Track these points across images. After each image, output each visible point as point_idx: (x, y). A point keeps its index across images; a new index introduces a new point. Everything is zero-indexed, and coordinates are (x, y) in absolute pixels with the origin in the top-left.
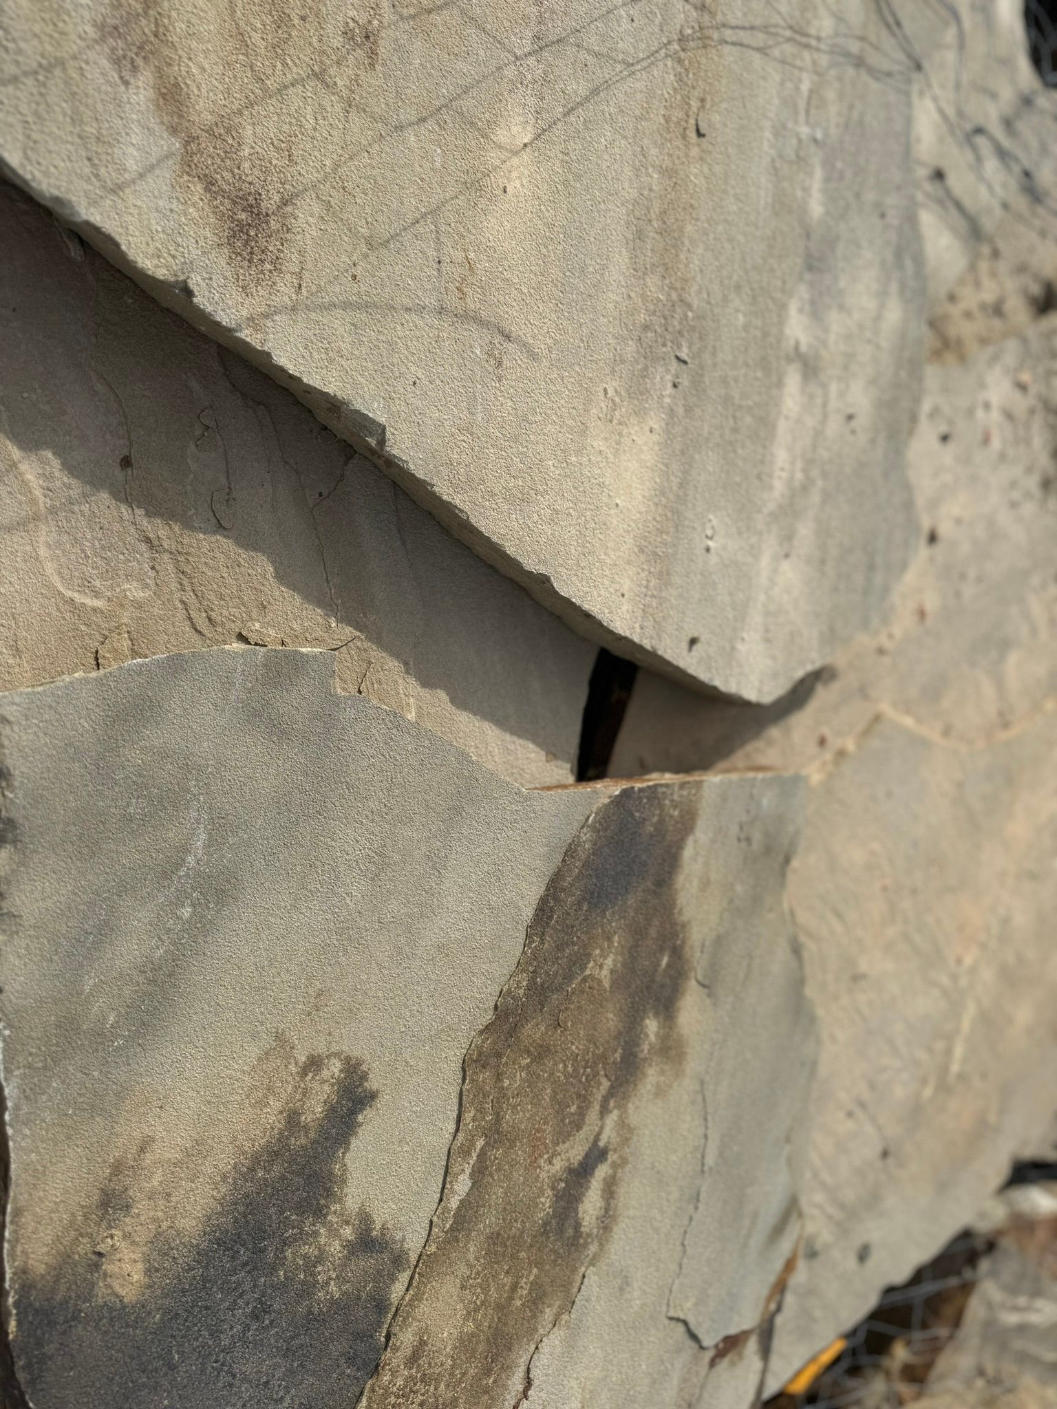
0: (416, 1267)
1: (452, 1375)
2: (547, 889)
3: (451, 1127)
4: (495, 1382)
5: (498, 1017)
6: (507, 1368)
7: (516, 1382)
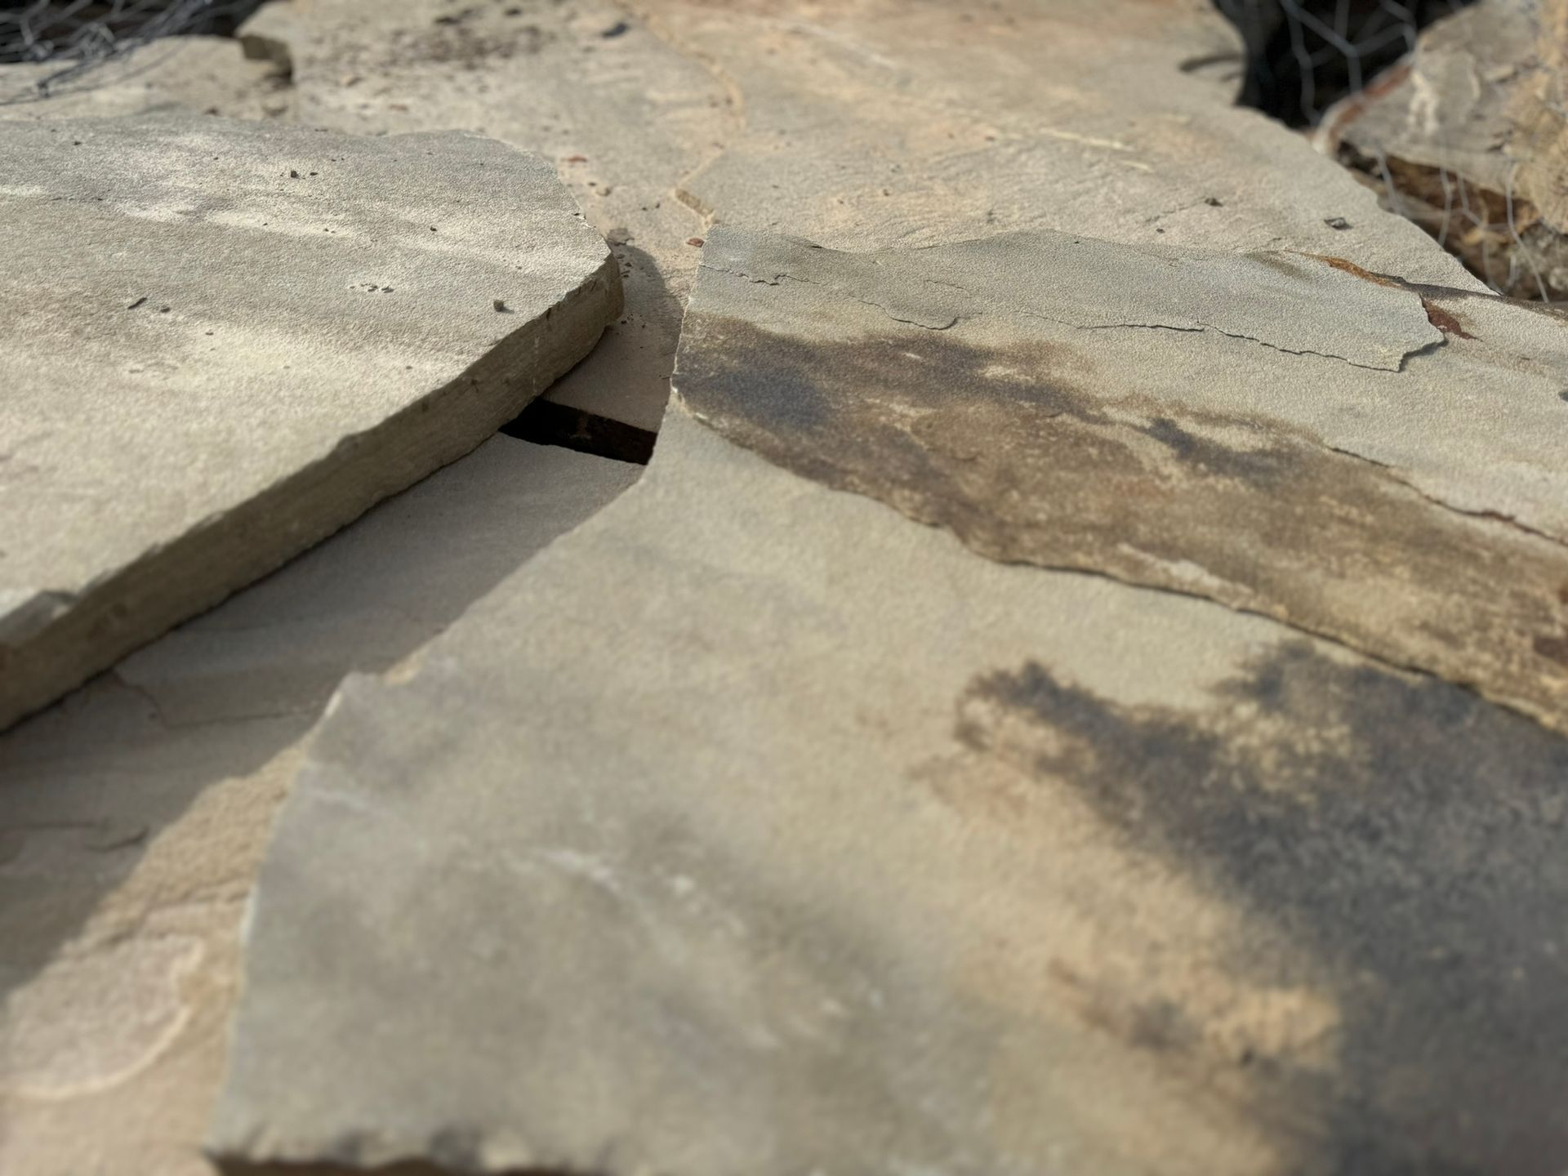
0: (1306, 631)
1: (1475, 595)
2: (784, 465)
3: (1097, 583)
4: (1487, 548)
5: (949, 522)
6: (1467, 536)
7: (1490, 529)
